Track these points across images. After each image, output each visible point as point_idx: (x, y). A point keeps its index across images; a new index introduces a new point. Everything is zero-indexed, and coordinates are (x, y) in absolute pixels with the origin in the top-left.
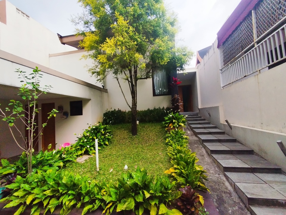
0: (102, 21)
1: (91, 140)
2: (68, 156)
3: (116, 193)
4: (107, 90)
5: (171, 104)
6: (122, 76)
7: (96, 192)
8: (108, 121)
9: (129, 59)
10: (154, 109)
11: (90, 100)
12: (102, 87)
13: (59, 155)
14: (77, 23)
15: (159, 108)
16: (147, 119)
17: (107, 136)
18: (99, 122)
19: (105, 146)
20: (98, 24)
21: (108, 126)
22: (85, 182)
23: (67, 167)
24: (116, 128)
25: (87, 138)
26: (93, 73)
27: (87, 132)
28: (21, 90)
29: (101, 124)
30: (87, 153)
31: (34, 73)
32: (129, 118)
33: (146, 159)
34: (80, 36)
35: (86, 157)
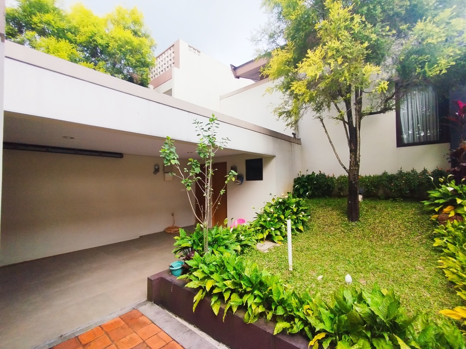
0: (299, 24)
1: (277, 220)
2: (246, 238)
3: (332, 319)
4: (300, 139)
5: (449, 162)
6: (330, 113)
7: (294, 305)
8: (301, 191)
9: (349, 79)
10: (400, 174)
11: (274, 157)
12: (292, 136)
13: (235, 235)
14: (259, 41)
15: (413, 171)
16: (381, 192)
17: (301, 216)
18: (288, 193)
19: (298, 233)
20: (291, 31)
21: (301, 199)
22: (276, 284)
23: (245, 253)
24: (317, 204)
25: (270, 215)
26: (281, 114)
27: (270, 207)
28: (199, 146)
29: (291, 197)
30: (270, 238)
31: (210, 122)
32: (341, 189)
33: (383, 271)
34: (263, 58)
35: (268, 245)
